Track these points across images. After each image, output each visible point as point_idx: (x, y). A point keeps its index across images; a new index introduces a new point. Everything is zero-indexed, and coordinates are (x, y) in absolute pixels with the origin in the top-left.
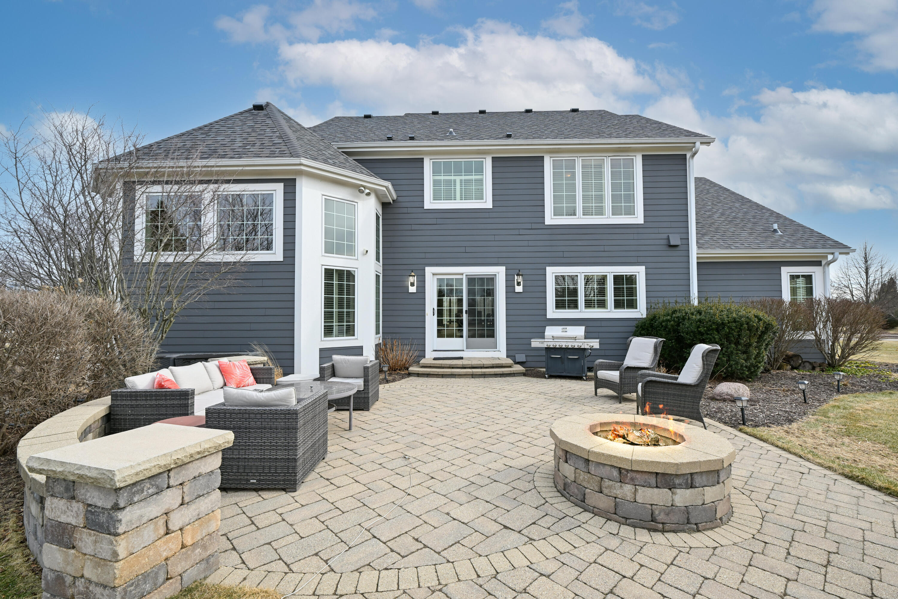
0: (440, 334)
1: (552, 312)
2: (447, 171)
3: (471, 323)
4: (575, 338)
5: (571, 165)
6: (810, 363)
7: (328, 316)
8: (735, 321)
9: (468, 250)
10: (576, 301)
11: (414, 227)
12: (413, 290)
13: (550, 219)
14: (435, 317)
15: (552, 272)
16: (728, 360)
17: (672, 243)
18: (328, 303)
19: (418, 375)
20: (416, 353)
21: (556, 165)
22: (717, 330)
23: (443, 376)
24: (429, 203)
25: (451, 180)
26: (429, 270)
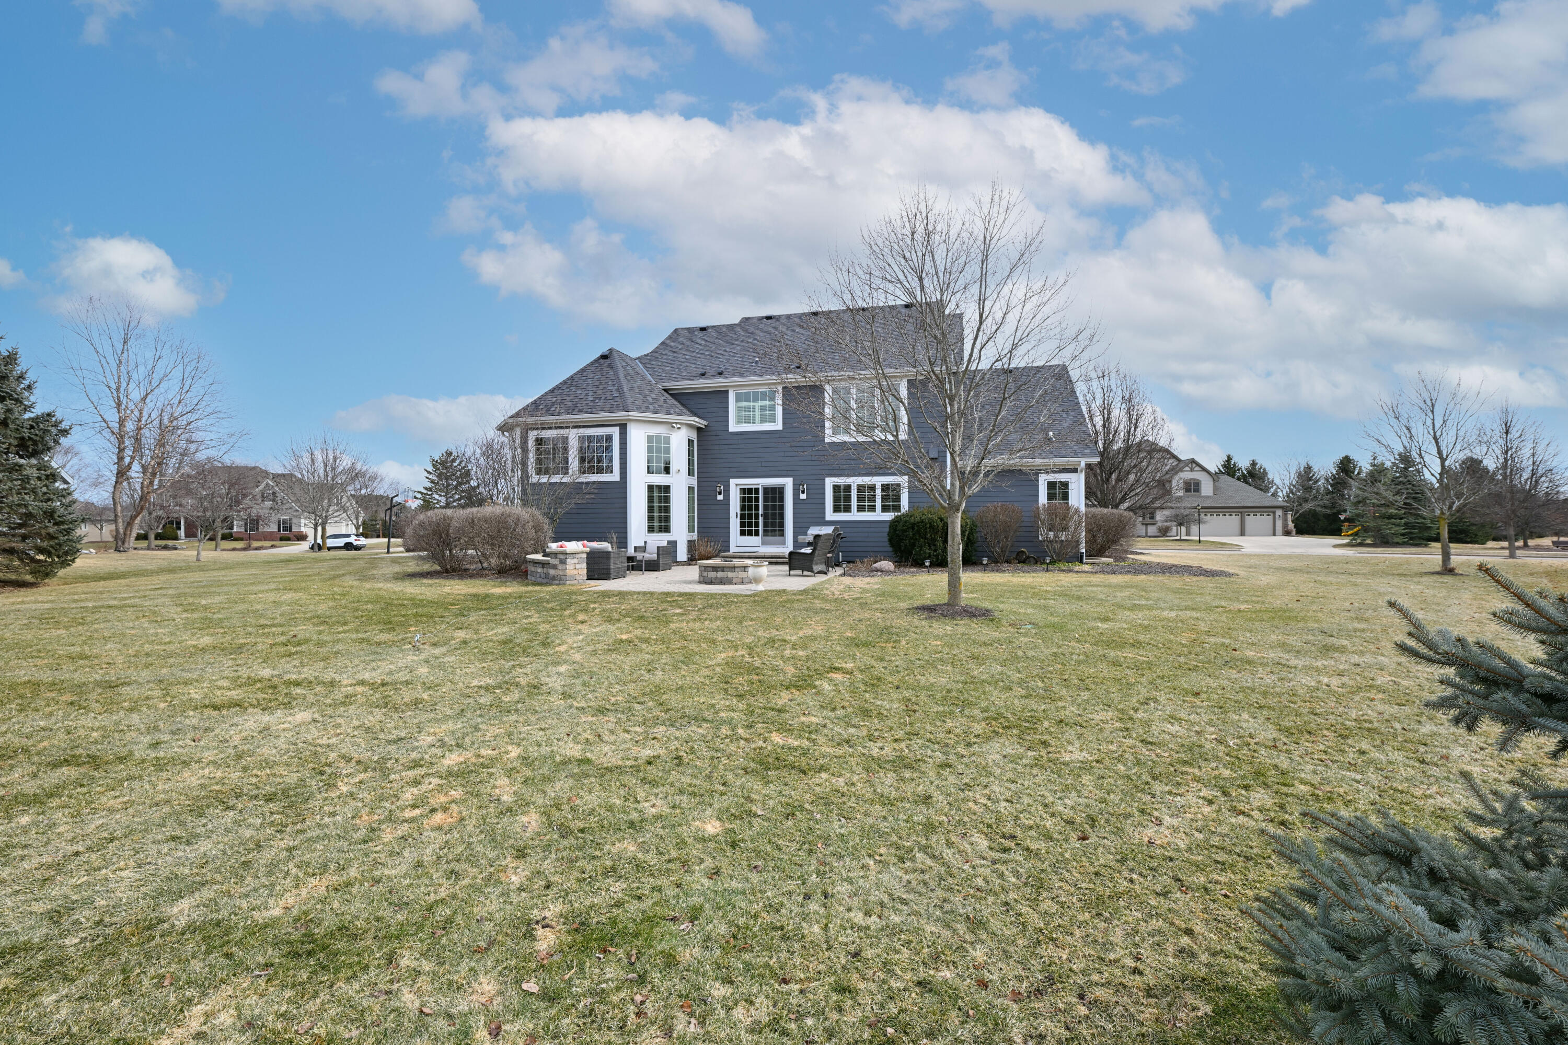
0: (742, 533)
1: (830, 515)
2: (748, 400)
3: (766, 524)
5: (847, 391)
6: (1034, 558)
7: (650, 519)
9: (763, 465)
10: (850, 507)
11: (721, 447)
12: (720, 497)
13: (830, 438)
14: (739, 520)
15: (830, 482)
17: (931, 456)
18: (650, 509)
20: (723, 546)
21: (834, 392)
24: (733, 427)
25: (750, 407)
26: (733, 482)
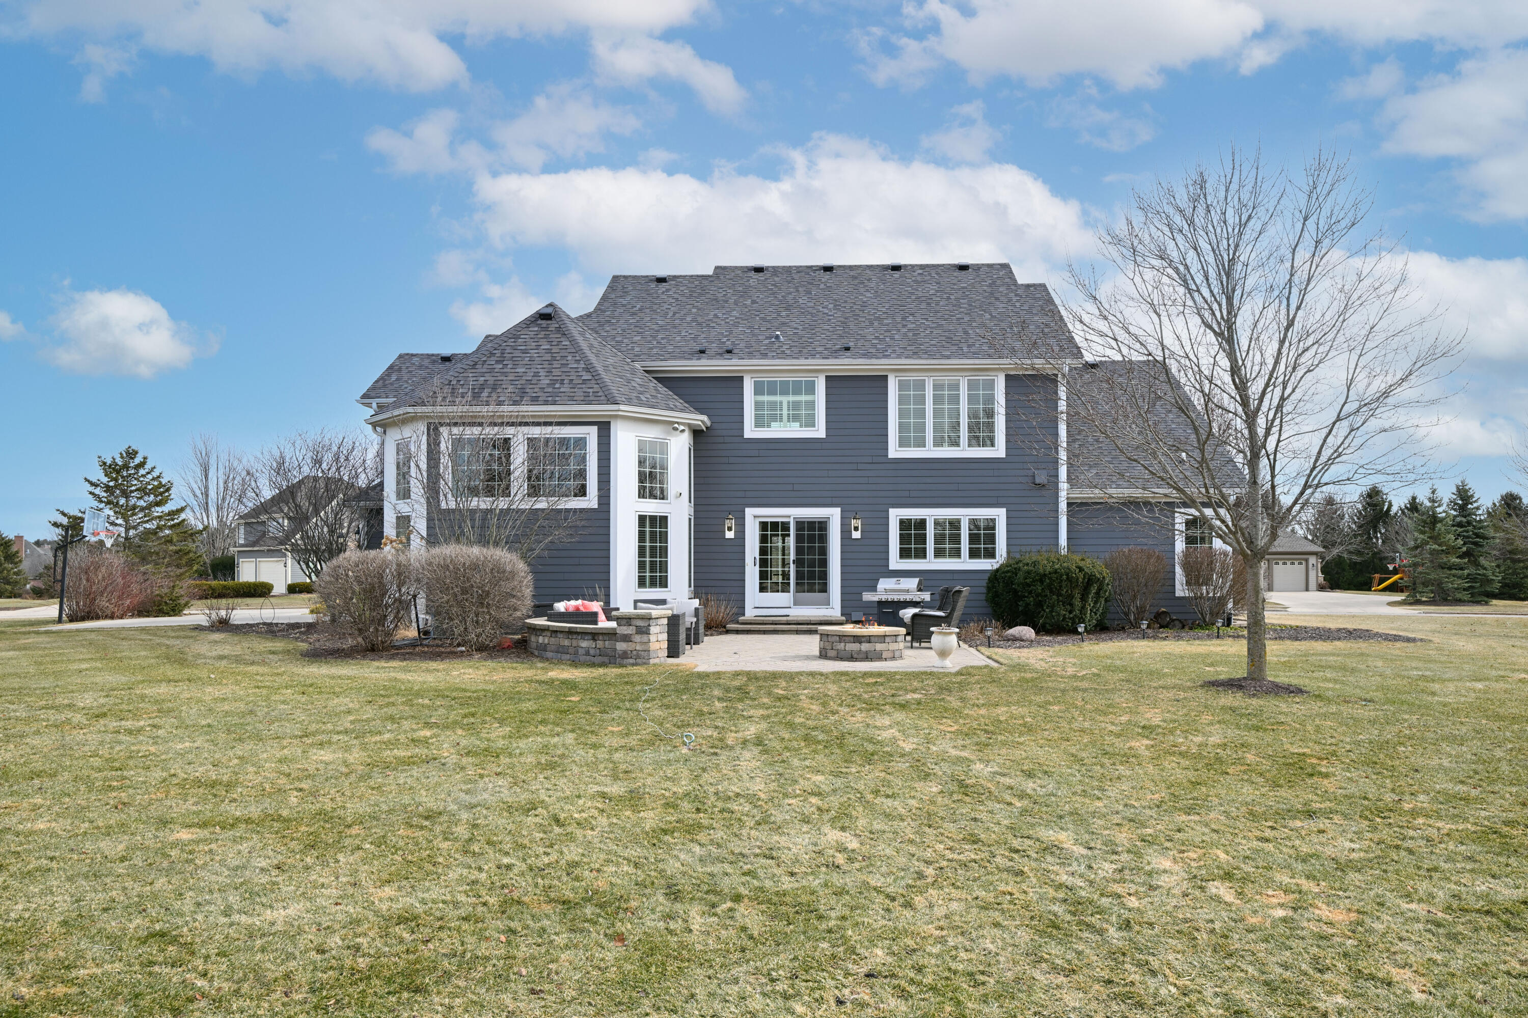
0: (763, 589)
1: (895, 562)
2: (772, 392)
3: (799, 575)
4: (908, 591)
5: (921, 385)
6: (1180, 621)
7: (642, 564)
8: (1056, 572)
9: (796, 487)
10: (925, 550)
11: (732, 460)
12: (730, 535)
13: (895, 451)
14: (757, 568)
15: (895, 515)
16: (1051, 612)
17: (1037, 481)
18: (642, 551)
19: (737, 632)
20: (735, 610)
21: (902, 386)
22: (1042, 581)
23: (765, 632)
24: (750, 431)
25: (776, 402)
26: (749, 512)
